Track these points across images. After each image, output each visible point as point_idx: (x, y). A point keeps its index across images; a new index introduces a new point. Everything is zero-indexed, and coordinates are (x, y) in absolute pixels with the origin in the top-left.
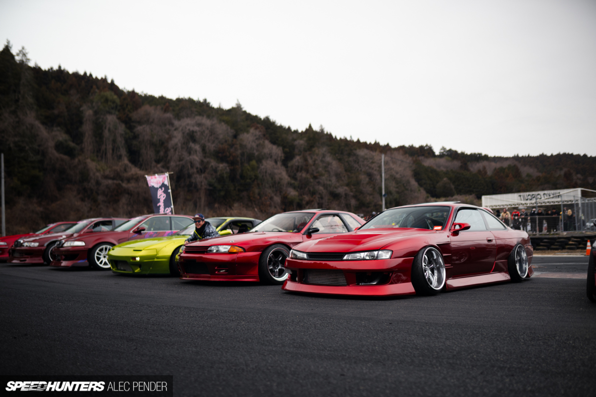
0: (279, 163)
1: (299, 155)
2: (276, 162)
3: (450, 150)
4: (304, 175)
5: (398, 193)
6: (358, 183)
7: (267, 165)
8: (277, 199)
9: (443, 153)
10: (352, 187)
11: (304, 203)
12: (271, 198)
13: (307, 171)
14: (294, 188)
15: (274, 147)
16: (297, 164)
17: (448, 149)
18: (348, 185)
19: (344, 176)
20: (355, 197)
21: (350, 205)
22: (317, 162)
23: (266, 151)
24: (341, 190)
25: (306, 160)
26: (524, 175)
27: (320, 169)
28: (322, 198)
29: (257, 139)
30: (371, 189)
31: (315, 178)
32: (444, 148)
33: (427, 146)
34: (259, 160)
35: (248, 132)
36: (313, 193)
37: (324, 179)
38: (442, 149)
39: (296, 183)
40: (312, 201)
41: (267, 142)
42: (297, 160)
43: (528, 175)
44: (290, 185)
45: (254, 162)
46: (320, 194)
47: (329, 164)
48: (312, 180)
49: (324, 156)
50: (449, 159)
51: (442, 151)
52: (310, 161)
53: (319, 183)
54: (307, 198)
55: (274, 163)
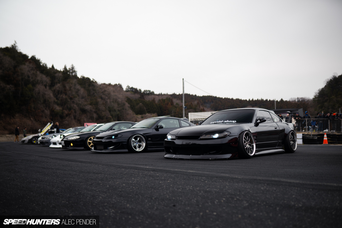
0: (48, 88)
1: (59, 83)
2: (46, 86)
3: (132, 88)
4: (64, 97)
5: (119, 111)
6: (97, 104)
7: (40, 88)
8: (47, 112)
9: (128, 89)
10: (94, 106)
11: (65, 115)
12: (43, 111)
13: (66, 94)
14: (58, 105)
15: (44, 76)
16: (58, 89)
17: (131, 87)
18: (91, 104)
19: (88, 99)
20: (95, 112)
21: (93, 117)
22: (72, 88)
23: (39, 78)
24: (88, 107)
25: (64, 87)
26: (175, 104)
27: (74, 93)
28: (75, 112)
29: (31, 70)
30: (104, 108)
31: (71, 99)
32: (128, 87)
33: (119, 84)
34: (34, 84)
35: (25, 64)
36: (70, 109)
37: (76, 100)
38: (127, 87)
39: (59, 102)
40: (70, 114)
41: (38, 73)
42: (58, 86)
43: (177, 104)
44: (55, 103)
45: (30, 86)
46: (74, 110)
47: (78, 90)
48: (69, 100)
49: (75, 85)
50: (132, 92)
51: (127, 88)
52: (68, 88)
53: (73, 102)
54: (66, 112)
55: (44, 88)
